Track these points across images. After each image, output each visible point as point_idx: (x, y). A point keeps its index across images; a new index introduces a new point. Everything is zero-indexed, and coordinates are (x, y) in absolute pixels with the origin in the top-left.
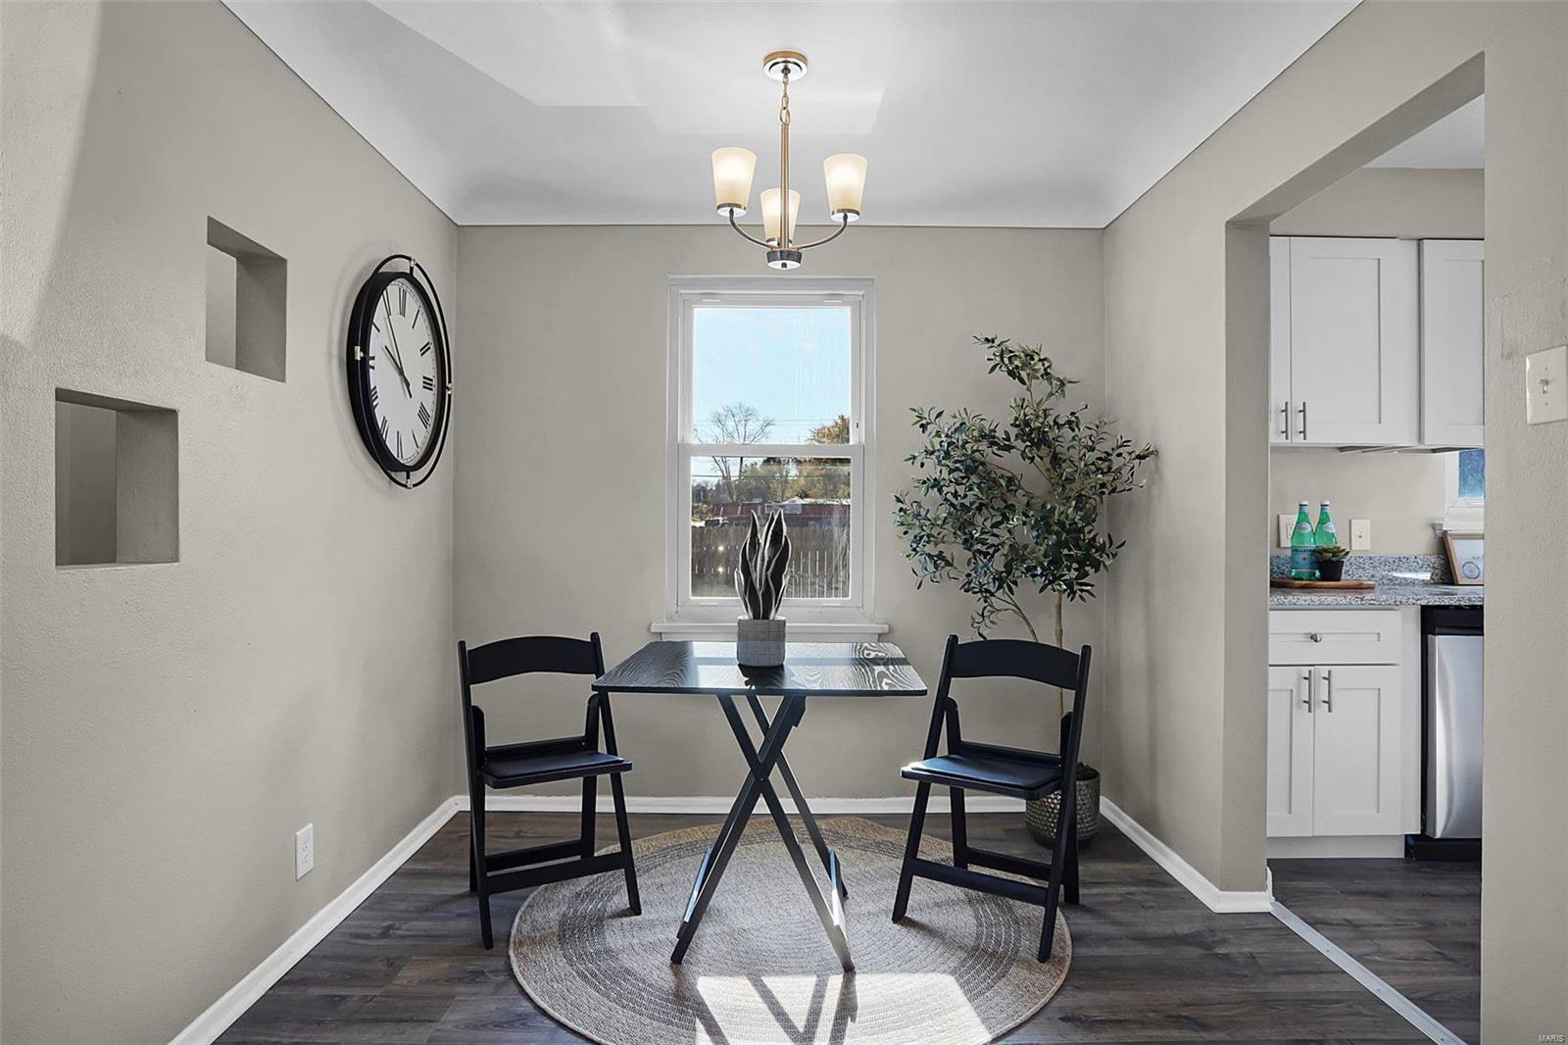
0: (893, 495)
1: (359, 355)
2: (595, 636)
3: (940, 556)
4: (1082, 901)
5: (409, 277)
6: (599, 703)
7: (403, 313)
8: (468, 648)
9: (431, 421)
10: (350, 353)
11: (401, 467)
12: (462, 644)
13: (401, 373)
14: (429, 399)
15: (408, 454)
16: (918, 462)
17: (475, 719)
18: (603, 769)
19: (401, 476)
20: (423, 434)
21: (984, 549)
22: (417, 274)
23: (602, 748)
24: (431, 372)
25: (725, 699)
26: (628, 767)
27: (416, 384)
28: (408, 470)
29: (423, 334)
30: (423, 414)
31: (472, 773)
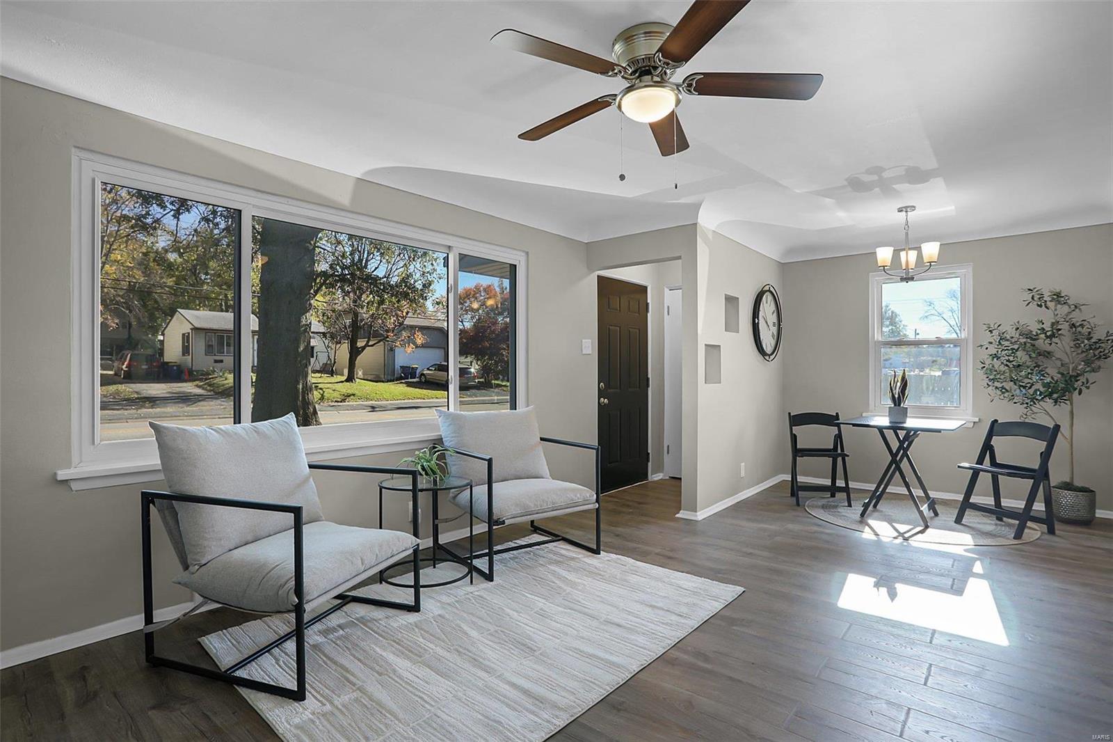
0: (978, 361)
1: (757, 321)
2: (837, 414)
3: (1003, 388)
4: (1057, 532)
5: (769, 291)
6: (839, 437)
7: (767, 303)
8: (792, 414)
9: (775, 338)
10: (754, 321)
11: (767, 355)
12: (790, 414)
13: (767, 323)
14: (774, 330)
15: (768, 349)
16: (985, 347)
17: (794, 438)
18: (840, 455)
19: (767, 358)
20: (773, 342)
21: (1023, 384)
22: (772, 289)
23: (839, 451)
24: (776, 321)
25: (881, 430)
26: (848, 456)
27: (771, 324)
28: (769, 355)
29: (773, 307)
30: (773, 336)
31: (793, 454)
